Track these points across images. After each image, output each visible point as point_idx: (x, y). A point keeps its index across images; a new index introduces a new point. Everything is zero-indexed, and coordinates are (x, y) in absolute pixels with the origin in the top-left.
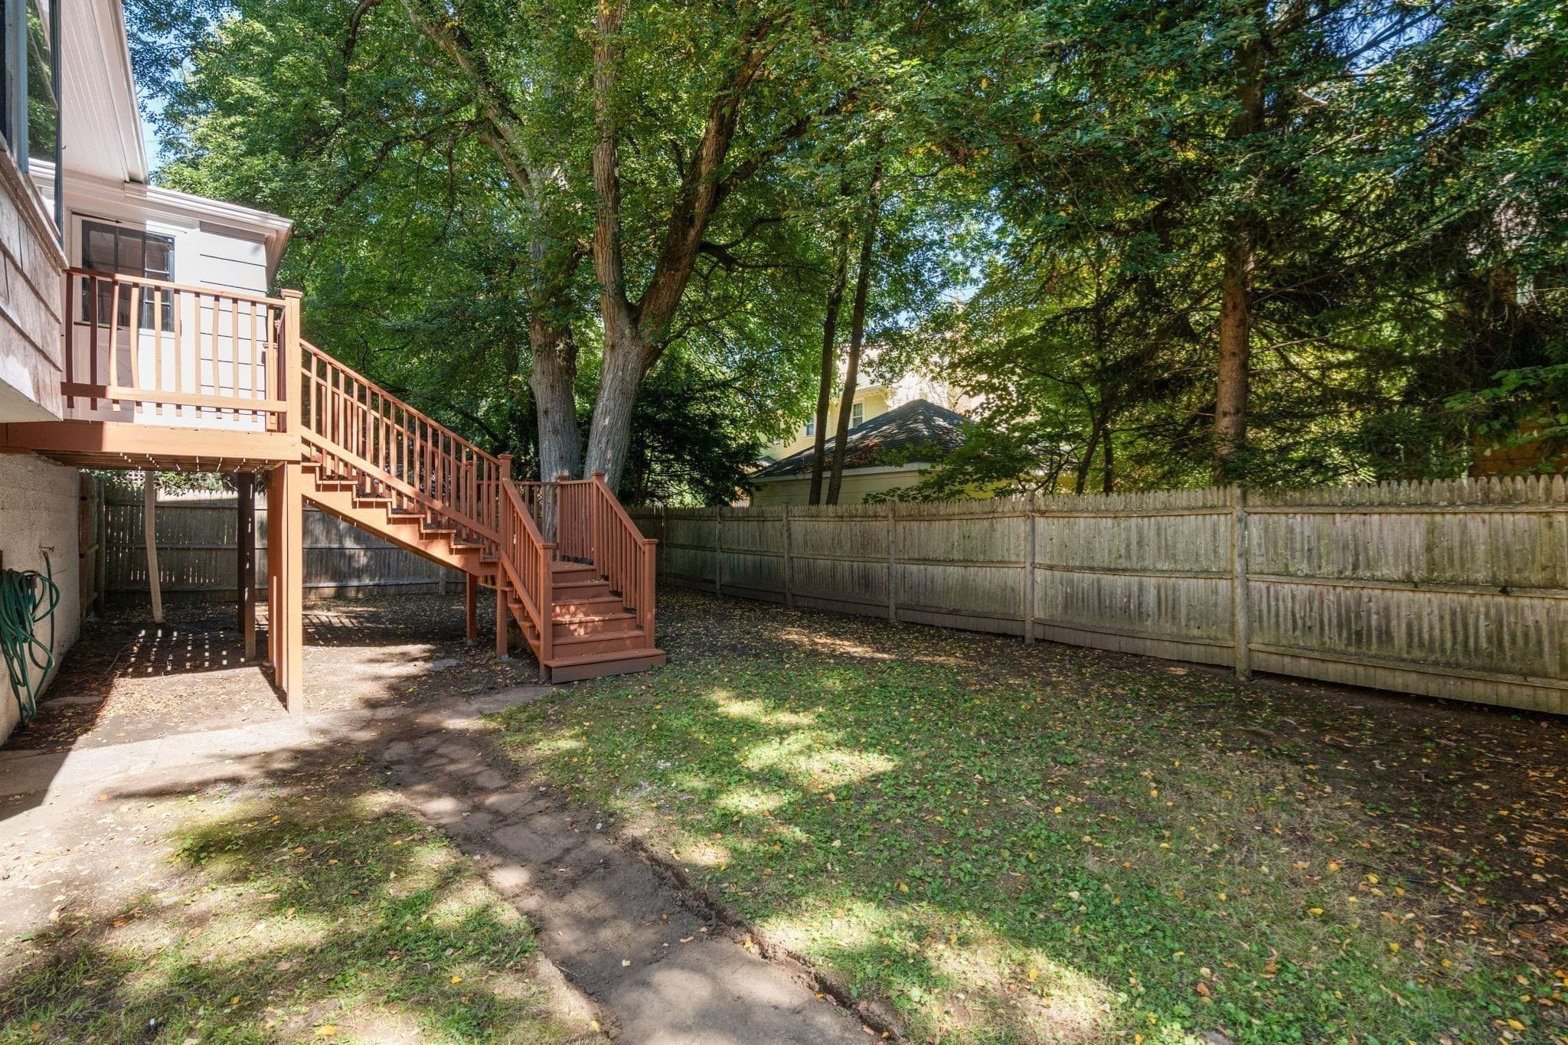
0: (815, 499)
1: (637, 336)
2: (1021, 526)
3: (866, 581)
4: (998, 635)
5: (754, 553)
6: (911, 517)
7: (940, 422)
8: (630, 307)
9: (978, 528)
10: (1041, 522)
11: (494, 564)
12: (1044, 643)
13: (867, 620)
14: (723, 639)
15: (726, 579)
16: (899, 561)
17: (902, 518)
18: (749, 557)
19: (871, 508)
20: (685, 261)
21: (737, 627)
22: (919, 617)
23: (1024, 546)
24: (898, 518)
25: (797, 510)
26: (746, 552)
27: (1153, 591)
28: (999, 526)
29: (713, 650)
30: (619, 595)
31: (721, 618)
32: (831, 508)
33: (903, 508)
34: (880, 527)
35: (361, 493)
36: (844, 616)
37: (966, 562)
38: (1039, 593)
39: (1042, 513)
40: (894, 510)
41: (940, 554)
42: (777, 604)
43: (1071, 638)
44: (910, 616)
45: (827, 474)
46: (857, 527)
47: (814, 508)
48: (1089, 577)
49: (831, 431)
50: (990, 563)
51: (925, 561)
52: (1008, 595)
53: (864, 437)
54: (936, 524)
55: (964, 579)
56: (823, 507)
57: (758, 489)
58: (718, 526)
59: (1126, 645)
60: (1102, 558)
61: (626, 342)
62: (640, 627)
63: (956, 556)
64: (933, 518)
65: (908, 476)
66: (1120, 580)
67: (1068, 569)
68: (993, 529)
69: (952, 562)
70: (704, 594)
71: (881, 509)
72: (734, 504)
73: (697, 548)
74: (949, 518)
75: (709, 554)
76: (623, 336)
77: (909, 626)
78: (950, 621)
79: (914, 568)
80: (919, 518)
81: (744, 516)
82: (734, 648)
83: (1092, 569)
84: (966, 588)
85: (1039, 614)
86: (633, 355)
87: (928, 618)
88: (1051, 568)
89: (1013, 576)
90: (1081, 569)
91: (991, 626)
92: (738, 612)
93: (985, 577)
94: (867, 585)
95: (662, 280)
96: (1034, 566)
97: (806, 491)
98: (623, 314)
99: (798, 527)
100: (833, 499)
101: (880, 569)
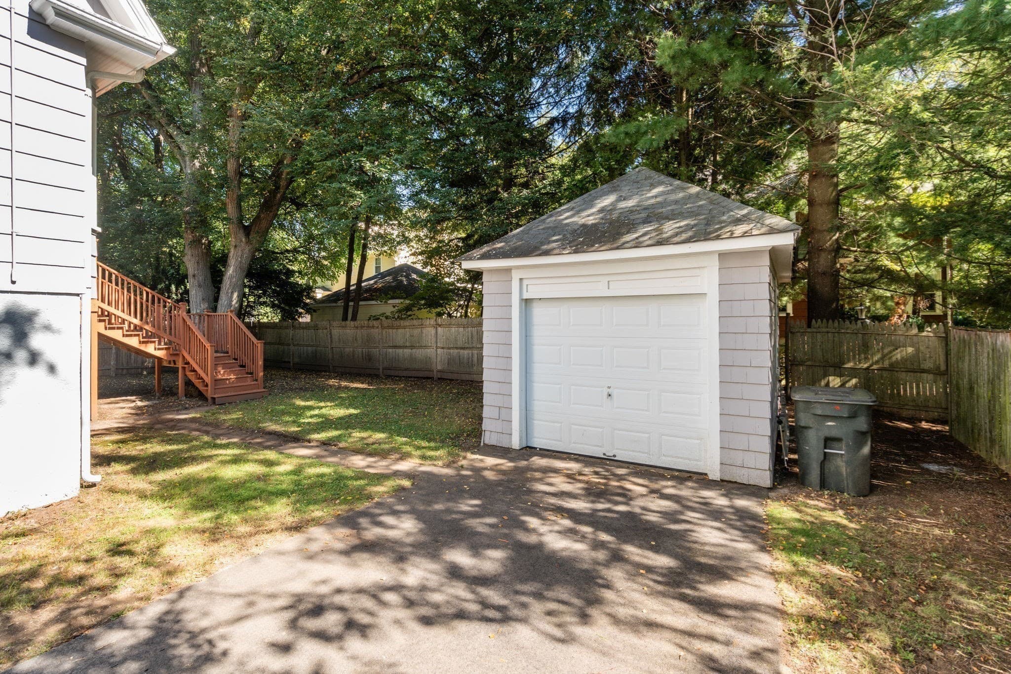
0: (345, 318)
1: (249, 242)
2: (433, 331)
3: (369, 358)
4: (424, 378)
5: (312, 346)
6: (389, 327)
7: (414, 276)
8: (245, 228)
9: (416, 332)
10: (439, 329)
11: (177, 355)
12: (441, 379)
13: (370, 376)
14: (296, 385)
15: (296, 360)
16: (384, 347)
17: (385, 328)
18: (310, 348)
19: (371, 323)
20: (274, 208)
21: (303, 380)
22: (392, 373)
23: (434, 340)
24: (383, 327)
25: (335, 324)
26: (307, 346)
27: (476, 356)
28: (424, 331)
29: (291, 390)
30: (244, 366)
31: (294, 379)
32: (352, 323)
33: (386, 323)
34: (375, 332)
35: (110, 323)
36: (360, 375)
37: (412, 347)
38: (439, 359)
39: (440, 326)
40: (381, 324)
41: (401, 344)
42: (325, 371)
43: (450, 376)
44: (389, 372)
45: (351, 304)
46: (364, 331)
47: (343, 323)
48: (456, 351)
49: (354, 280)
50: (421, 347)
51: (395, 347)
52: (428, 360)
53: (375, 283)
54: (400, 331)
55: (411, 354)
56: (348, 322)
57: (315, 311)
58: (292, 332)
59: (467, 377)
60: (460, 344)
61: (243, 244)
62: (256, 380)
63: (408, 344)
64: (398, 327)
65: (390, 306)
66: (466, 352)
67: (449, 348)
68: (422, 332)
69: (406, 347)
70: (283, 369)
71: (376, 323)
72: (301, 320)
73: (279, 344)
74: (404, 327)
75: (286, 347)
76: (241, 241)
77: (388, 377)
78: (405, 373)
79: (390, 350)
80: (392, 327)
81: (306, 326)
82: (301, 389)
83: (457, 348)
84: (412, 359)
85: (439, 368)
86: (247, 251)
87: (397, 373)
88: (443, 348)
89: (430, 352)
90: (453, 348)
91: (421, 374)
92: (303, 376)
93: (419, 353)
94: (370, 359)
95: (262, 216)
96: (437, 347)
97: (341, 312)
98: (241, 231)
99: (336, 332)
100: (354, 318)
101: (375, 351)
